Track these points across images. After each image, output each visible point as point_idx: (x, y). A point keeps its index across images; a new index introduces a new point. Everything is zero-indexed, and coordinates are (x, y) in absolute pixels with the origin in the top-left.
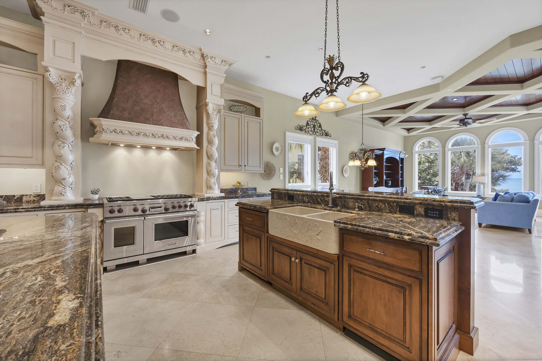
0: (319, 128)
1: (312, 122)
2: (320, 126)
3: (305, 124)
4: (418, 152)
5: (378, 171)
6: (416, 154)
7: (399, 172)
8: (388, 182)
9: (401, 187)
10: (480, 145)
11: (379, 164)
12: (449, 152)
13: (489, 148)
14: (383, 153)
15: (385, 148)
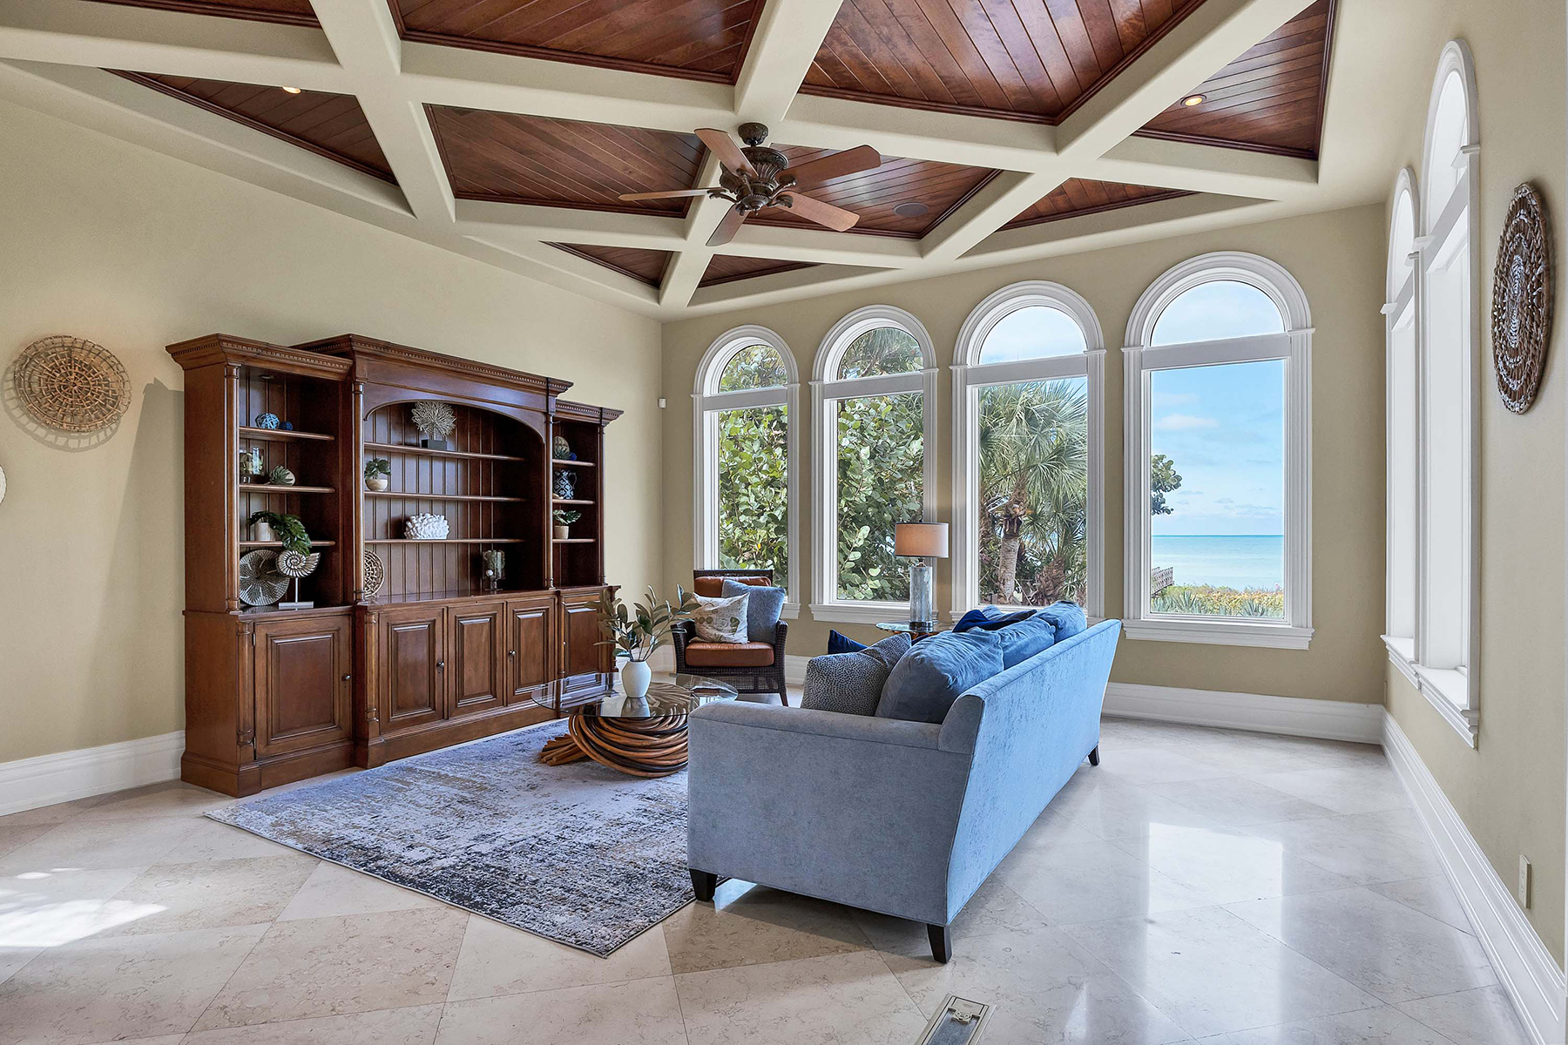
4: (713, 404)
5: (327, 490)
6: (707, 414)
7: (552, 501)
8: (489, 557)
9: (552, 589)
10: (938, 367)
11: (334, 444)
12: (827, 402)
13: (967, 384)
14: (352, 369)
15: (348, 339)
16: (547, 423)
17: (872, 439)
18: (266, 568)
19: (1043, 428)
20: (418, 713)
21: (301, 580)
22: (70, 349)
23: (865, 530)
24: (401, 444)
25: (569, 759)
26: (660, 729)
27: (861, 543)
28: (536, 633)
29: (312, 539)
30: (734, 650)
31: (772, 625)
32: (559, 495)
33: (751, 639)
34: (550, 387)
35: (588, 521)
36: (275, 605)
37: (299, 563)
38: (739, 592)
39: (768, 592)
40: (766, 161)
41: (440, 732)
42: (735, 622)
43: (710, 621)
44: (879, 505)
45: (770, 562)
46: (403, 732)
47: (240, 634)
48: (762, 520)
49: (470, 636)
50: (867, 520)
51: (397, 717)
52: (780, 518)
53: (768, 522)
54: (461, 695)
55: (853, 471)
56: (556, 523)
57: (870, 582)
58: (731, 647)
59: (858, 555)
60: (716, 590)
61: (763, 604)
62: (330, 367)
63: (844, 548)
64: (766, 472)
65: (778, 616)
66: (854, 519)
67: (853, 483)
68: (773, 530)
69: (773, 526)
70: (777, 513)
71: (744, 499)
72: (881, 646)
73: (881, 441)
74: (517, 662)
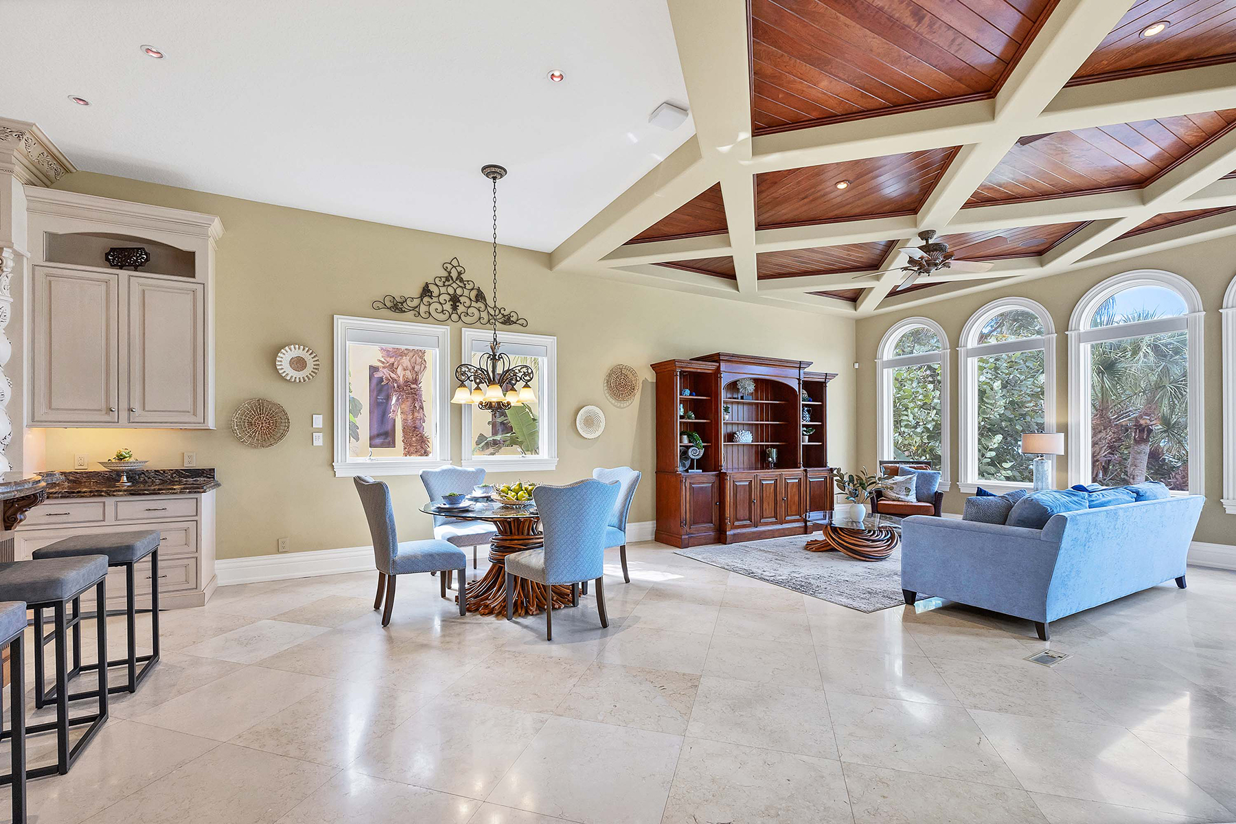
0: (477, 301)
1: (444, 285)
2: (480, 296)
3: (415, 291)
4: (891, 364)
5: (708, 421)
6: (885, 371)
7: (802, 423)
8: (770, 452)
9: (802, 468)
10: (1056, 333)
11: (710, 401)
12: (969, 360)
13: (1080, 342)
14: (719, 367)
15: (718, 354)
16: (799, 384)
17: (1004, 375)
18: (684, 454)
19: (1172, 357)
20: (745, 522)
21: (697, 460)
22: (621, 369)
23: (999, 438)
24: (731, 398)
25: (821, 550)
26: (871, 538)
27: (996, 446)
28: (795, 490)
29: (703, 443)
30: (908, 505)
31: (932, 493)
32: (804, 419)
33: (918, 500)
34: (800, 365)
35: (819, 434)
36: (687, 471)
37: (696, 453)
38: (909, 473)
39: (929, 473)
40: (936, 250)
41: (754, 533)
42: (908, 490)
43: (892, 489)
44: (1010, 420)
45: (924, 458)
46: (739, 531)
47: (681, 481)
48: (919, 430)
49: (766, 489)
50: (1001, 430)
51: (737, 523)
52: (931, 429)
53: (923, 432)
54: (762, 517)
55: (987, 398)
56: (803, 434)
57: (1003, 472)
58: (906, 503)
59: (993, 454)
60: (894, 472)
61: (925, 481)
62: (709, 367)
63: (983, 449)
64: (920, 400)
65: (936, 488)
66: (989, 430)
67: (988, 406)
68: (926, 437)
69: (925, 435)
70: (930, 426)
71: (905, 418)
72: (1008, 495)
73: (1012, 376)
74: (786, 502)
